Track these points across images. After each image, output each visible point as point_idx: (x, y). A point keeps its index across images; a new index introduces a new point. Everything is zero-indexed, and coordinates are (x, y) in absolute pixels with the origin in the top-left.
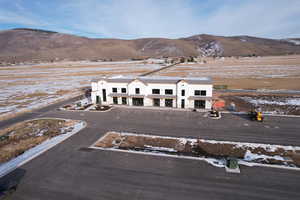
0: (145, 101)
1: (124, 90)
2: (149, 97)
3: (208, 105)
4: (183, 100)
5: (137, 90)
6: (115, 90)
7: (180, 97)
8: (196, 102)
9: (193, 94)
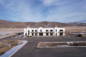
0: (43, 34)
1: (36, 31)
2: (45, 32)
3: (64, 34)
4: (56, 33)
5: (41, 30)
6: (33, 31)
7: (55, 32)
8: (60, 33)
9: (59, 31)
